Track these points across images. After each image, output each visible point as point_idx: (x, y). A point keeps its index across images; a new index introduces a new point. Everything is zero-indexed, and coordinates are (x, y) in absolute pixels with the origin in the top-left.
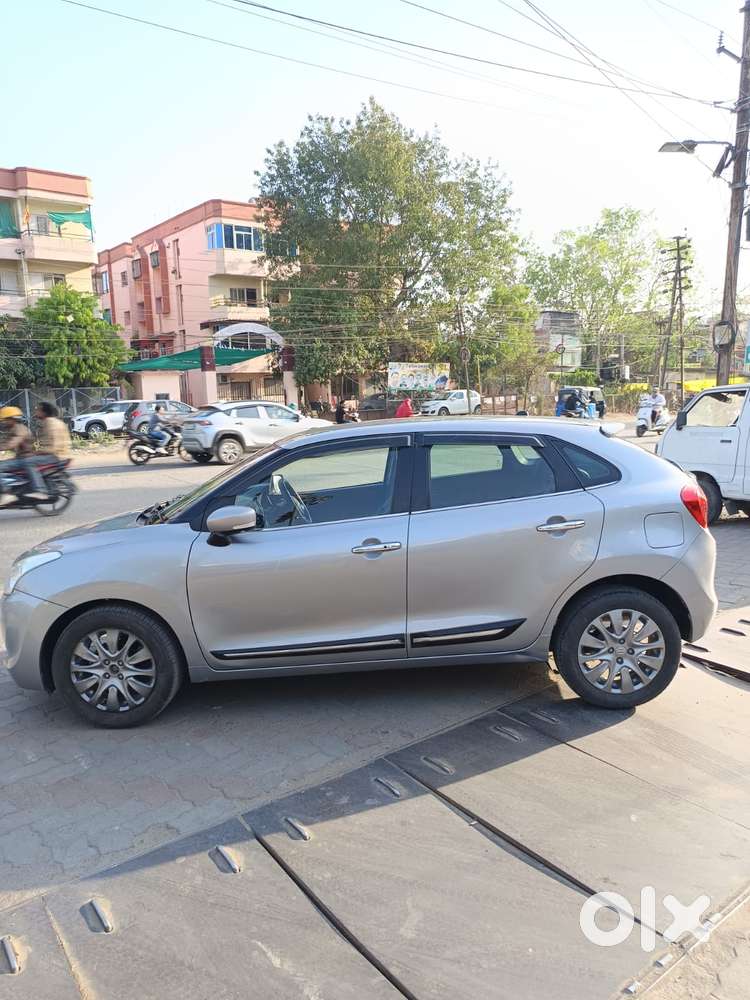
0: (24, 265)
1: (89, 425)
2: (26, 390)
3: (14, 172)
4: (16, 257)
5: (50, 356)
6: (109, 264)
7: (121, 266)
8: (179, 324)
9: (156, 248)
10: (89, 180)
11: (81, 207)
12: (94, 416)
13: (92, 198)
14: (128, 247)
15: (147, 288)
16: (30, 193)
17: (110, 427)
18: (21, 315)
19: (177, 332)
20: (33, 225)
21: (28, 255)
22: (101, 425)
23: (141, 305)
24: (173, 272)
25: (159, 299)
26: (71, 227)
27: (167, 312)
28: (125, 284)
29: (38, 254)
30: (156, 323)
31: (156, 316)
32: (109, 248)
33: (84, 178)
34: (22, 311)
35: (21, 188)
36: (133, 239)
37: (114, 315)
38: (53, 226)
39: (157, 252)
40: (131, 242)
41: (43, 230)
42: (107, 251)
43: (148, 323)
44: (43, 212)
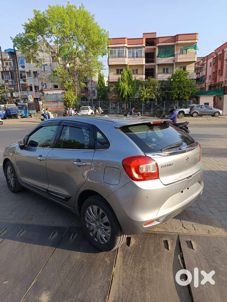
0: (175, 65)
1: (180, 112)
2: (165, 102)
3: (175, 36)
4: (172, 62)
5: (172, 91)
6: (207, 60)
7: (211, 60)
8: (225, 78)
9: (221, 53)
10: (198, 34)
11: (194, 43)
12: (181, 110)
13: (198, 40)
14: (213, 54)
15: (217, 67)
16: (179, 42)
17: (186, 113)
18: (167, 80)
19: (224, 81)
20: (179, 52)
21: (176, 61)
22: (183, 112)
23: (214, 73)
24: (226, 60)
25: (219, 70)
26: (190, 50)
27: (221, 75)
28: (211, 66)
29: (179, 61)
30: (218, 78)
31: (218, 76)
32: (208, 55)
33: (196, 34)
34: (167, 79)
35: (177, 41)
36: (215, 51)
37: (206, 77)
38: (184, 51)
39: (221, 54)
40: (214, 52)
41: (182, 53)
42: (207, 56)
43: (215, 79)
44: (182, 47)
